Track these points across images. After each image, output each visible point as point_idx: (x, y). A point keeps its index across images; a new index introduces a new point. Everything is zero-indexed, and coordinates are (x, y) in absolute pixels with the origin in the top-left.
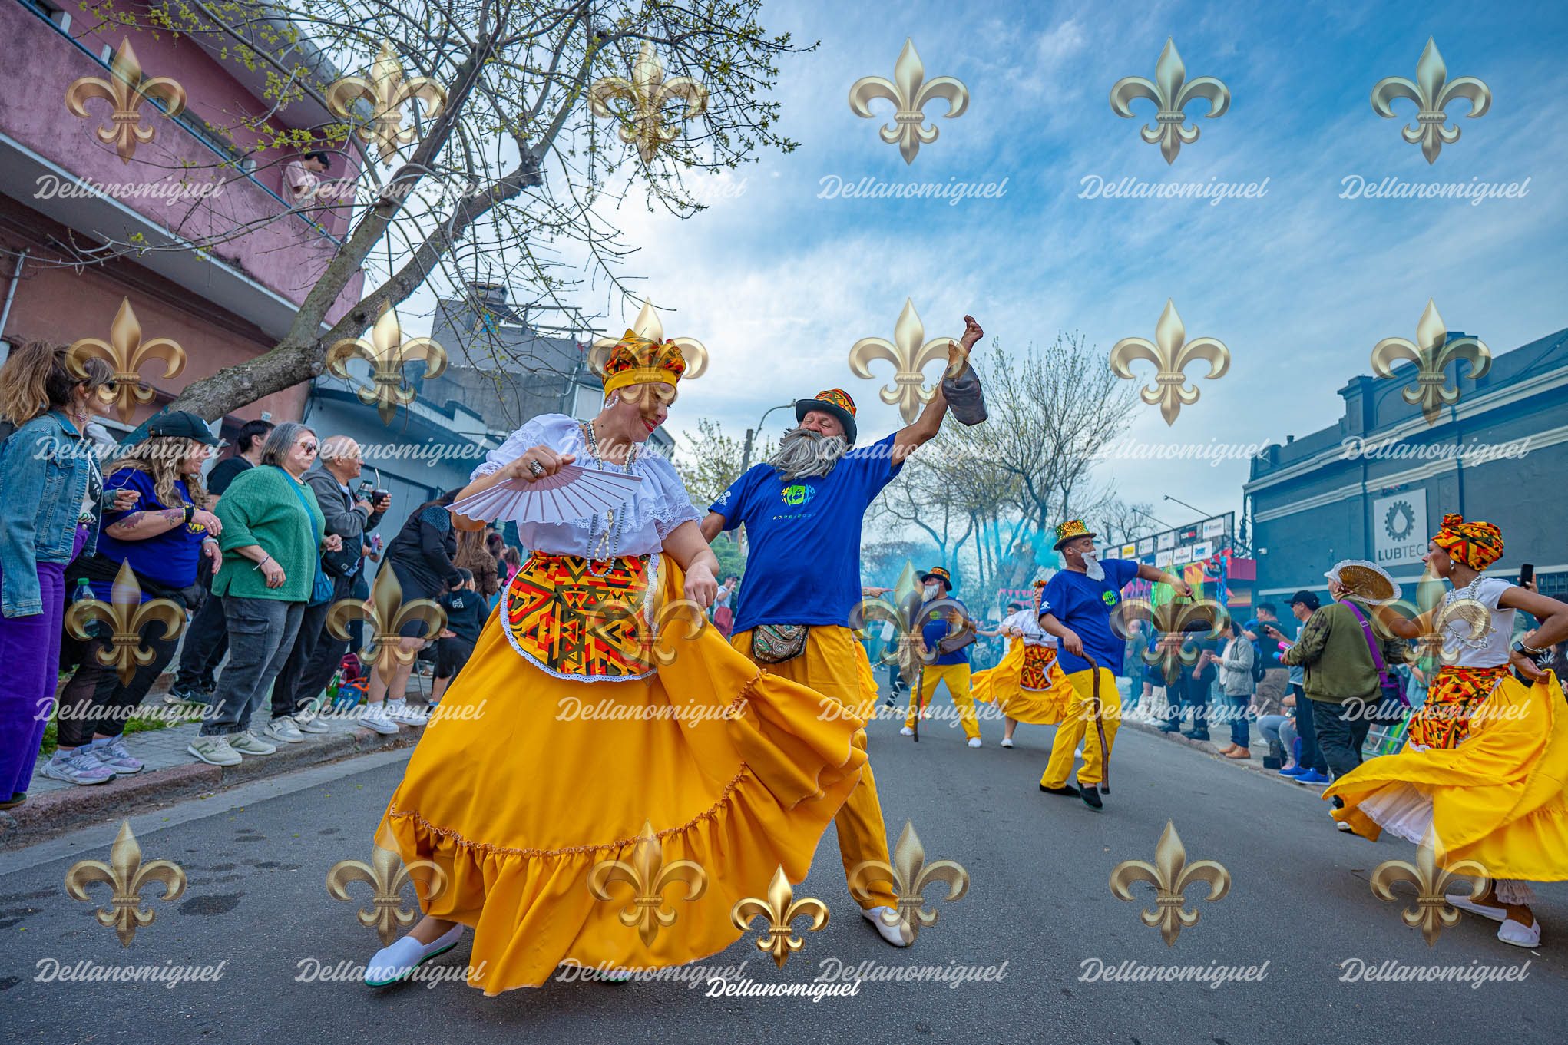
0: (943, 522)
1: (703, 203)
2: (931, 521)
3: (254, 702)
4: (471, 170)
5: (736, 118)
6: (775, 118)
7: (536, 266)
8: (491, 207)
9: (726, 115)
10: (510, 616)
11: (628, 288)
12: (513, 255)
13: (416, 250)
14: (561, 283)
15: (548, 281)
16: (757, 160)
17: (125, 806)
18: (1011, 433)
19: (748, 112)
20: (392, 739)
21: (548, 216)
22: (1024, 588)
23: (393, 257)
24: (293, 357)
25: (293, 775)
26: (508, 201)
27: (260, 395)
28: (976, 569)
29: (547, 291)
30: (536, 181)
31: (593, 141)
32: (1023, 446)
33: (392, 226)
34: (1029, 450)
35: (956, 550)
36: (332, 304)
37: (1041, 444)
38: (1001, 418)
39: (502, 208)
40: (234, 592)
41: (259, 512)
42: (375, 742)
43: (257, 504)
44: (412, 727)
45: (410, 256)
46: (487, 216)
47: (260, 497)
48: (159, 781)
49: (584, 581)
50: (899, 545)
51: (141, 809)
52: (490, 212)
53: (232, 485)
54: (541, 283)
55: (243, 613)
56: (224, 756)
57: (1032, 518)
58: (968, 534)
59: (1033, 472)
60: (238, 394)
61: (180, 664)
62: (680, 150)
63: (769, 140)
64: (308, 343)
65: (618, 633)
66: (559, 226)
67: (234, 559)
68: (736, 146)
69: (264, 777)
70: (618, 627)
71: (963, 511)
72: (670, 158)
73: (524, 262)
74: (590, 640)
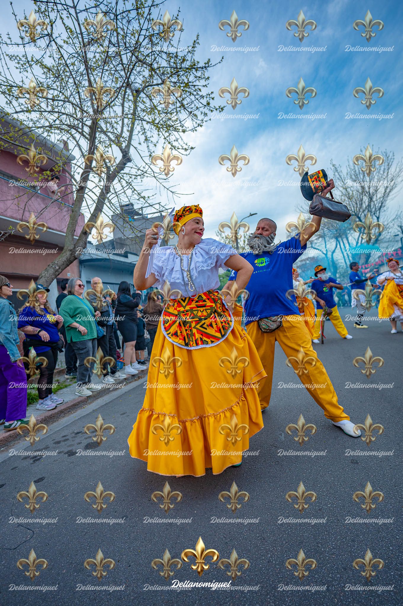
0: (324, 246)
1: (194, 147)
2: (319, 246)
3: (91, 374)
4: (106, 165)
5: (197, 105)
6: (213, 99)
7: (138, 193)
8: (116, 176)
9: (193, 105)
10: (165, 328)
11: (173, 191)
12: (129, 192)
13: (96, 202)
14: (149, 197)
15: (144, 198)
16: (210, 120)
17: (62, 415)
18: (347, 199)
19: (202, 101)
20: (137, 376)
21: (138, 172)
22: (366, 264)
23: (90, 207)
24: (68, 253)
25: (109, 395)
26: (122, 172)
27: (63, 270)
28: (343, 261)
29: (145, 201)
30: (129, 160)
31: (146, 137)
32: (353, 203)
33: (86, 196)
34: (356, 204)
35: (332, 255)
36: (75, 231)
37: (362, 200)
38: (341, 194)
39: (120, 175)
40: (74, 340)
41: (72, 311)
42: (132, 378)
43: (70, 309)
44: (142, 371)
45: (95, 205)
46: (116, 181)
47: (71, 306)
48: (70, 405)
49: (188, 308)
50: (307, 259)
51: (67, 414)
52: (117, 178)
53: (62, 304)
54: (142, 199)
55: (78, 347)
56: (86, 393)
57: (363, 233)
58: (336, 247)
59: (360, 213)
60: (56, 272)
61: (66, 365)
62: (179, 128)
63: (213, 109)
64: (72, 247)
65: (205, 326)
66: (143, 175)
67: (70, 329)
68: (200, 117)
69: (101, 397)
70: (204, 324)
71: (332, 238)
72: (176, 132)
73: (134, 193)
74: (194, 331)
